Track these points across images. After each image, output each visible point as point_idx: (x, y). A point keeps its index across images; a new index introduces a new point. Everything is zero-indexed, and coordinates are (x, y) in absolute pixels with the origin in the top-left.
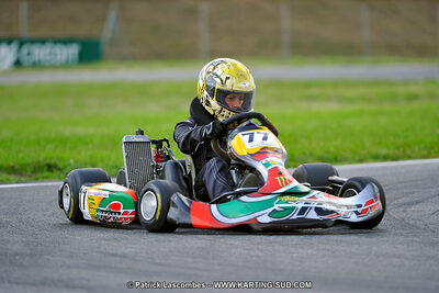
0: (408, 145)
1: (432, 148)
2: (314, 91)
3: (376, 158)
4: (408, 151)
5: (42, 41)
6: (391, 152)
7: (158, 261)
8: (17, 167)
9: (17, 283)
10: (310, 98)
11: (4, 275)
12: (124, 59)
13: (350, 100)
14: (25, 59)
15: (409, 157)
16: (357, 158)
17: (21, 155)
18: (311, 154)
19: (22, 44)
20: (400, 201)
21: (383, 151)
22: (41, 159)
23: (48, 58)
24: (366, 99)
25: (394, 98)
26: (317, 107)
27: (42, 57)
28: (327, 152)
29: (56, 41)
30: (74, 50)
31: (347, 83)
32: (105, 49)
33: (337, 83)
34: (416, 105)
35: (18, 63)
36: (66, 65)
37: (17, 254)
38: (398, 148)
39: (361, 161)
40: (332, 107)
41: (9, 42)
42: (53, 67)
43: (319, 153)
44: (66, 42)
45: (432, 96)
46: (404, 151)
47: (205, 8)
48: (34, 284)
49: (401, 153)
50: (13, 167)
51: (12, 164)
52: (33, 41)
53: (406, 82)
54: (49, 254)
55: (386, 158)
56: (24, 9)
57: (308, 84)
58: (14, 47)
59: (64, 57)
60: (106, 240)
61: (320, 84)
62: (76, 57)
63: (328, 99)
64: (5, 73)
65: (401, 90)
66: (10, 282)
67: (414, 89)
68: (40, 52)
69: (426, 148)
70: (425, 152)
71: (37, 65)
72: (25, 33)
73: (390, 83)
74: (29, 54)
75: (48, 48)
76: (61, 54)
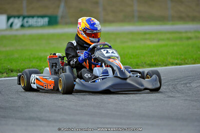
0: (186, 59)
1: (196, 60)
2: (147, 36)
3: (172, 64)
4: (186, 61)
5: (33, 17)
6: (179, 61)
7: (79, 109)
8: (20, 70)
9: (19, 119)
10: (146, 39)
11: (14, 115)
12: (67, 24)
13: (163, 40)
14: (26, 24)
15: (187, 64)
16: (165, 64)
17: (22, 65)
18: (145, 63)
19: (24, 18)
20: (182, 82)
21: (176, 61)
23: (35, 23)
24: (168, 39)
25: (181, 39)
26: (148, 43)
27: (32, 23)
28: (152, 62)
29: (38, 17)
30: (46, 20)
31: (161, 33)
32: (59, 19)
33: (157, 33)
34: (190, 42)
35: (22, 26)
36: (43, 27)
37: (19, 107)
38: (182, 60)
39: (166, 66)
40: (155, 43)
41: (19, 17)
42: (37, 27)
43: (149, 62)
44: (43, 17)
45: (197, 38)
46: (185, 61)
48: (26, 119)
49: (183, 62)
50: (19, 70)
51: (18, 69)
52: (29, 17)
53: (186, 32)
55: (177, 64)
56: (25, 4)
57: (145, 33)
58: (21, 19)
59: (42, 23)
60: (57, 100)
61: (150, 33)
62: (47, 23)
63: (153, 39)
64: (17, 30)
65: (184, 35)
66: (16, 119)
67: (190, 35)
68: (32, 21)
69: (193, 60)
70: (193, 62)
71: (30, 27)
72: (25, 14)
73: (180, 33)
74: (27, 22)
75: (35, 19)
76: (41, 22)
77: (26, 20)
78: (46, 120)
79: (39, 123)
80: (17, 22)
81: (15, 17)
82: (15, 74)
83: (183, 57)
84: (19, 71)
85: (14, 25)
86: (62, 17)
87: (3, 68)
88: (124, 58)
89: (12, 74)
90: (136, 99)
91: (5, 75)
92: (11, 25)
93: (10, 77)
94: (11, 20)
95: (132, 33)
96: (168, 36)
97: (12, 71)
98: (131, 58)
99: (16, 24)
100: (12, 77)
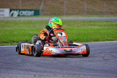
2: (92, 23)
3: (108, 40)
5: (25, 10)
6: (112, 38)
9: (19, 70)
10: (91, 25)
12: (45, 15)
13: (101, 26)
14: (21, 14)
15: (116, 40)
17: (20, 38)
18: (92, 39)
19: (20, 10)
20: (114, 51)
21: (110, 38)
22: (25, 39)
24: (104, 25)
25: (112, 25)
26: (93, 27)
27: (25, 14)
28: (96, 38)
29: (28, 10)
30: (33, 12)
32: (40, 12)
33: (98, 21)
35: (19, 15)
36: (31, 16)
37: (19, 63)
39: (104, 41)
40: (97, 27)
41: (17, 10)
42: (27, 16)
43: (94, 39)
46: (115, 38)
47: (65, 2)
48: (23, 70)
51: (17, 40)
52: (22, 10)
53: (115, 21)
54: (27, 63)
55: (110, 40)
56: (20, 2)
57: (91, 22)
58: (18, 11)
61: (94, 21)
62: (33, 14)
63: (96, 25)
64: (16, 18)
65: (114, 23)
66: (17, 70)
68: (24, 13)
71: (23, 16)
72: (21, 8)
73: (111, 21)
75: (26, 12)
76: (29, 13)
77: (21, 12)
78: (35, 71)
79: (31, 73)
80: (16, 13)
81: (14, 10)
82: (15, 43)
83: (114, 36)
84: (18, 42)
85: (14, 14)
86: (42, 11)
87: (9, 40)
88: (79, 36)
89: (14, 44)
90: (87, 60)
91: (10, 44)
92: (12, 15)
93: (13, 45)
94: (12, 12)
95: (83, 21)
96: (104, 23)
97: (14, 42)
98: (83, 36)
99: (15, 14)
100: (14, 45)
